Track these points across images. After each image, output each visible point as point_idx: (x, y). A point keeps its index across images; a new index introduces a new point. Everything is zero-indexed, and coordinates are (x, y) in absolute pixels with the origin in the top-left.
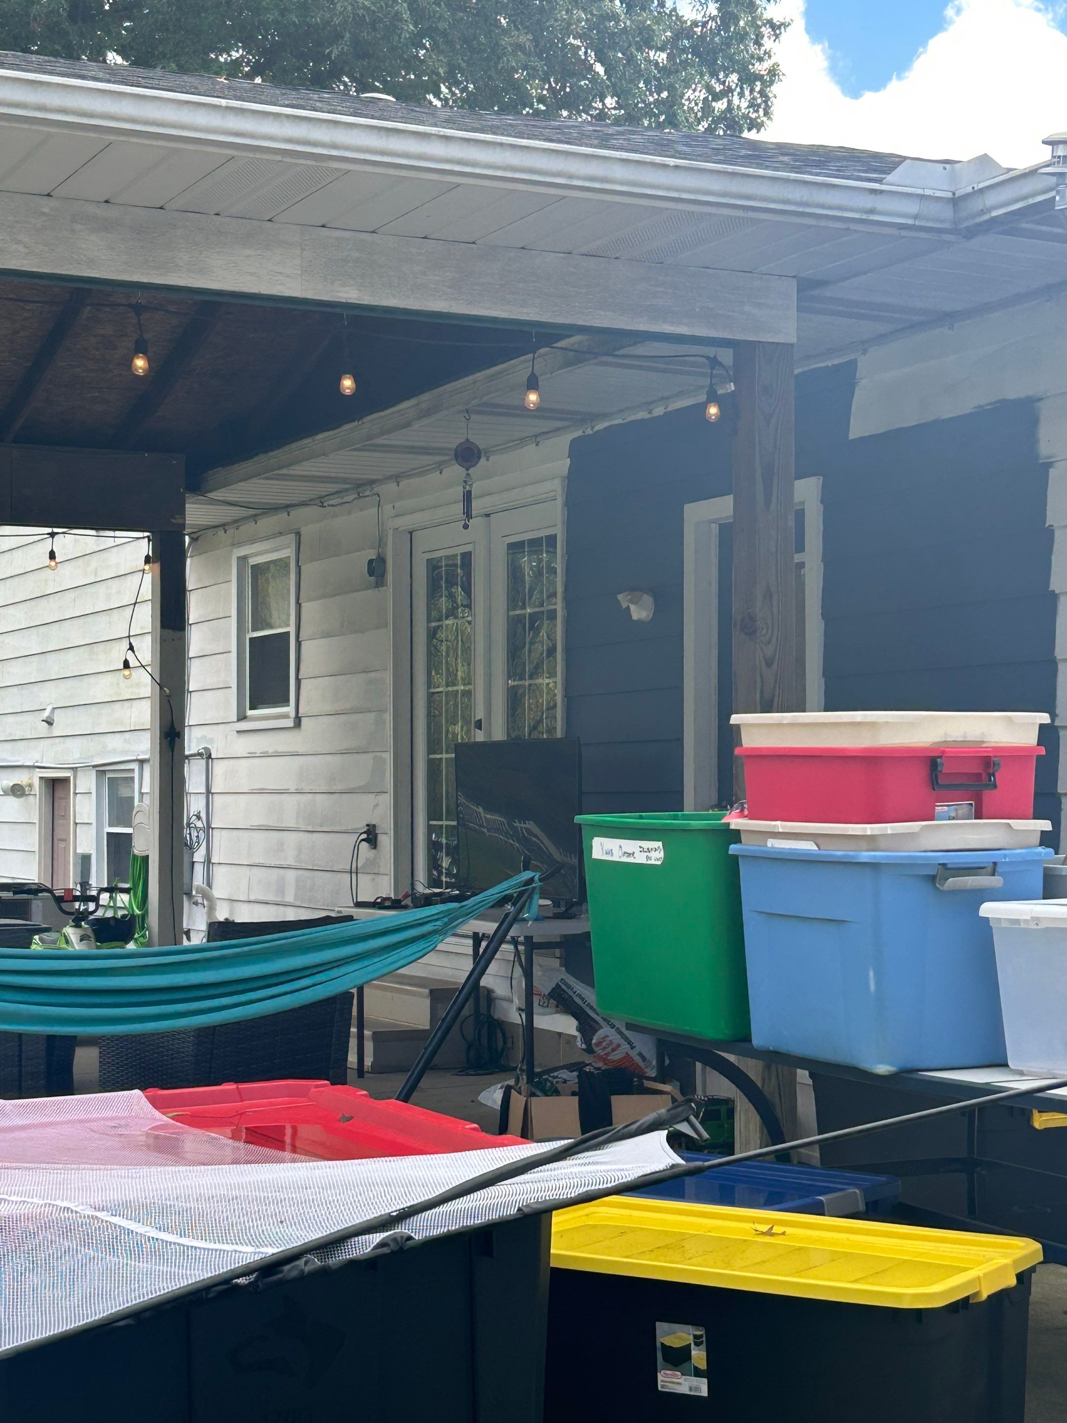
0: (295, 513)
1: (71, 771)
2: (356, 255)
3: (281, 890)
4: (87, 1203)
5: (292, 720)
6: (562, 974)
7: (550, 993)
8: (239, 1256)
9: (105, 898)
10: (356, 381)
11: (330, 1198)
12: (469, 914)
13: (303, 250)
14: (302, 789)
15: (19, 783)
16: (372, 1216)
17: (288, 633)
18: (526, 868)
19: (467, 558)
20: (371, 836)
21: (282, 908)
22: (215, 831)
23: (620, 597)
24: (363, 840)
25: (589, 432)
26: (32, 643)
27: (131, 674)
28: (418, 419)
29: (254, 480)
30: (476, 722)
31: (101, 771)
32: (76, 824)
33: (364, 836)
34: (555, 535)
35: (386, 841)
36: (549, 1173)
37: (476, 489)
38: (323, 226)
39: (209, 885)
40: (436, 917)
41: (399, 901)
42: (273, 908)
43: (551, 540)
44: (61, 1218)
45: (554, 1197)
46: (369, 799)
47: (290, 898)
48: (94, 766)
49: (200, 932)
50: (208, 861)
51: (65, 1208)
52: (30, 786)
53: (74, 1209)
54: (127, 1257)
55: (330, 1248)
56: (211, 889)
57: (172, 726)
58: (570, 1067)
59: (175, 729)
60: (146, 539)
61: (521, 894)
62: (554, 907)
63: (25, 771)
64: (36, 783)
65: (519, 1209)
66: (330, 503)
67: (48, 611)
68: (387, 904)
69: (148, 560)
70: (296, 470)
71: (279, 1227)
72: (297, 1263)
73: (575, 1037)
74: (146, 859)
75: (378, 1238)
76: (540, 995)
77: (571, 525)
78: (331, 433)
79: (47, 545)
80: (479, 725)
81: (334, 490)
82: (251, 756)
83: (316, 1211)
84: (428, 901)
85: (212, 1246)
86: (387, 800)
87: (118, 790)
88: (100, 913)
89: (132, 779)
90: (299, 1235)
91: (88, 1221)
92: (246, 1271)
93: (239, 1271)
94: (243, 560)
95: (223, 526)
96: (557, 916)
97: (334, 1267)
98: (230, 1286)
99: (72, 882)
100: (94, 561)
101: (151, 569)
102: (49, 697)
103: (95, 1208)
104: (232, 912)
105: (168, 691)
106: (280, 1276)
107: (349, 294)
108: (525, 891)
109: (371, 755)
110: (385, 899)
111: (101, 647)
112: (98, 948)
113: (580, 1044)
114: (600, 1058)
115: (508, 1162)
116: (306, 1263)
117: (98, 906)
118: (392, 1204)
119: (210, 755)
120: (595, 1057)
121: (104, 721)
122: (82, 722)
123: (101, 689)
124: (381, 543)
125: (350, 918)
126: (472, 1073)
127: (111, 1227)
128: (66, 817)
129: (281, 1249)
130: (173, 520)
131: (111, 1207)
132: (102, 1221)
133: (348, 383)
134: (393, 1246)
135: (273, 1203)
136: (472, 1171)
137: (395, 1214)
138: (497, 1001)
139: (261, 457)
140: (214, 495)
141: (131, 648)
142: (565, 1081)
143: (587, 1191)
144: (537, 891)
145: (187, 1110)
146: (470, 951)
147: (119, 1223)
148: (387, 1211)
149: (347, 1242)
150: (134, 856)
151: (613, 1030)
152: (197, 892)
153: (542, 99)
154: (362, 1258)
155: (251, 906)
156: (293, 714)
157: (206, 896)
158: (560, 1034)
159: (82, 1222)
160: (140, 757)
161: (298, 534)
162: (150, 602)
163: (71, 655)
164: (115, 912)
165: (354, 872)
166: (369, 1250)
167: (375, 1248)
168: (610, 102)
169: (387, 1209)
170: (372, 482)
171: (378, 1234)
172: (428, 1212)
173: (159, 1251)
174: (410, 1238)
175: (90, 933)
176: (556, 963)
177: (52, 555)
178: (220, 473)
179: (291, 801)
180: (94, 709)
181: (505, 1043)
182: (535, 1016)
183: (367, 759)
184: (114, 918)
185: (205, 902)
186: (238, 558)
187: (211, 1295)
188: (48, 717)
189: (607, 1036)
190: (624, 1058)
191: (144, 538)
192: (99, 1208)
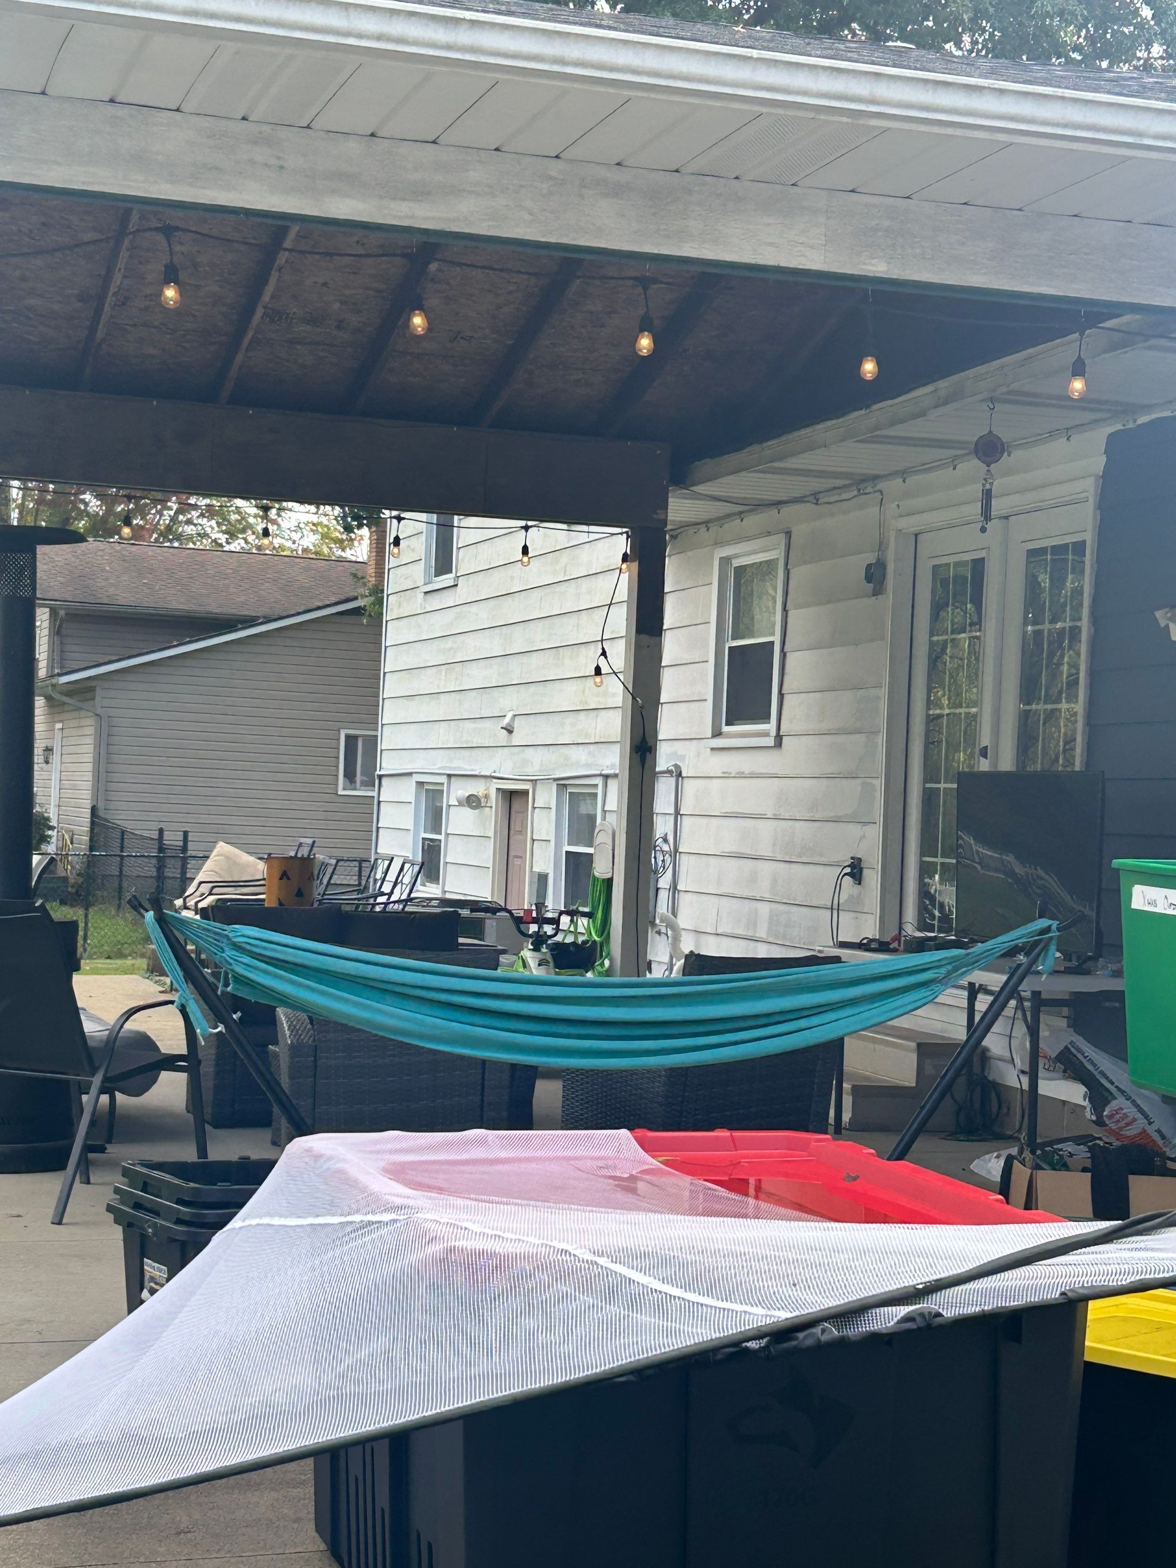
0: (786, 510)
1: (530, 783)
2: (886, 223)
3: (753, 924)
4: (585, 1246)
5: (773, 739)
6: (1070, 1037)
7: (1057, 1056)
8: (749, 1318)
9: (565, 920)
10: (879, 364)
11: (847, 1263)
12: (973, 964)
13: (828, 218)
14: (779, 815)
15: (476, 794)
16: (895, 1287)
17: (772, 643)
18: (1041, 916)
19: (978, 566)
20: (856, 870)
21: (752, 944)
22: (683, 856)
23: (1159, 614)
24: (846, 874)
25: (1131, 425)
26: (493, 645)
27: (602, 682)
28: (936, 407)
29: (743, 474)
30: (981, 750)
31: (562, 785)
32: (534, 840)
33: (848, 870)
34: (1084, 542)
35: (873, 878)
36: (1095, 1256)
37: (997, 485)
38: (852, 191)
39: (674, 914)
40: (938, 964)
41: (888, 943)
42: (743, 943)
43: (1079, 547)
44: (558, 1260)
45: (1102, 1283)
46: (854, 830)
47: (762, 933)
48: (555, 780)
49: (662, 965)
50: (674, 887)
51: (562, 1250)
52: (487, 797)
53: (573, 1252)
54: (628, 1308)
55: (848, 1318)
56: (676, 917)
57: (644, 740)
58: (1079, 1140)
59: (647, 743)
60: (625, 535)
61: (1036, 944)
62: (1064, 959)
63: (482, 781)
64: (493, 794)
65: (1063, 1294)
66: (826, 500)
67: (513, 610)
68: (873, 946)
69: (625, 558)
70: (792, 463)
71: (792, 1290)
72: (814, 1330)
73: (1085, 1108)
74: (609, 882)
75: (903, 1311)
76: (1045, 1057)
77: (1103, 530)
78: (834, 422)
79: (519, 539)
80: (984, 753)
81: (829, 486)
82: (726, 776)
83: (832, 1276)
84: (919, 946)
85: (720, 1304)
86: (875, 833)
87: (578, 807)
88: (559, 938)
89: (595, 795)
90: (814, 1301)
91: (587, 1266)
92: (758, 1335)
93: (751, 1334)
94: (725, 561)
95: (706, 523)
96: (1069, 971)
97: (853, 1339)
98: (738, 1349)
99: (525, 902)
100: (564, 558)
101: (629, 569)
102: (509, 702)
103: (594, 1253)
104: (697, 944)
105: (640, 701)
106: (794, 1343)
107: (878, 267)
108: (1040, 940)
109: (859, 781)
110: (871, 941)
111: (567, 651)
112: (557, 974)
113: (1089, 1115)
114: (1111, 1132)
115: (1047, 1241)
116: (823, 1331)
117: (558, 930)
118: (916, 1275)
119: (681, 772)
120: (1107, 1131)
121: (568, 731)
122: (546, 732)
123: (566, 697)
124: (882, 546)
125: (837, 960)
126: (962, 1138)
127: (611, 1275)
128: (522, 832)
129: (794, 1314)
130: (655, 516)
131: (611, 1252)
132: (602, 1267)
133: (869, 367)
134: (920, 1322)
135: (785, 1263)
136: (1006, 1248)
137: (920, 1286)
138: (992, 1061)
139: (756, 448)
140: (699, 489)
141: (604, 653)
142: (1071, 1155)
143: (1140, 1280)
144: (1054, 942)
145: (677, 1156)
146: (965, 1004)
147: (619, 1271)
148: (911, 1283)
149: (868, 1313)
150: (595, 878)
151: (1129, 1102)
152: (662, 921)
153: (1077, 48)
154: (884, 1331)
155: (720, 938)
156: (773, 733)
157: (672, 926)
158: (1064, 1102)
159: (581, 1266)
160: (604, 772)
161: (789, 534)
162: (626, 603)
163: (535, 659)
164: (576, 938)
165: (835, 908)
166: (892, 1323)
167: (899, 1322)
168: (1157, 50)
169: (910, 1281)
170: (875, 478)
171: (902, 1308)
172: (957, 1288)
173: (661, 1304)
174: (939, 1315)
175: (549, 957)
176: (1063, 1023)
177: (525, 550)
178: (707, 465)
179: (766, 829)
180: (556, 718)
181: (1000, 1107)
182: (1040, 1082)
183: (856, 785)
184: (574, 944)
185: (670, 933)
186: (720, 558)
187: (719, 1357)
188: (508, 724)
189: (1122, 1109)
190: (1140, 1134)
191: (621, 534)
192: (598, 1252)
